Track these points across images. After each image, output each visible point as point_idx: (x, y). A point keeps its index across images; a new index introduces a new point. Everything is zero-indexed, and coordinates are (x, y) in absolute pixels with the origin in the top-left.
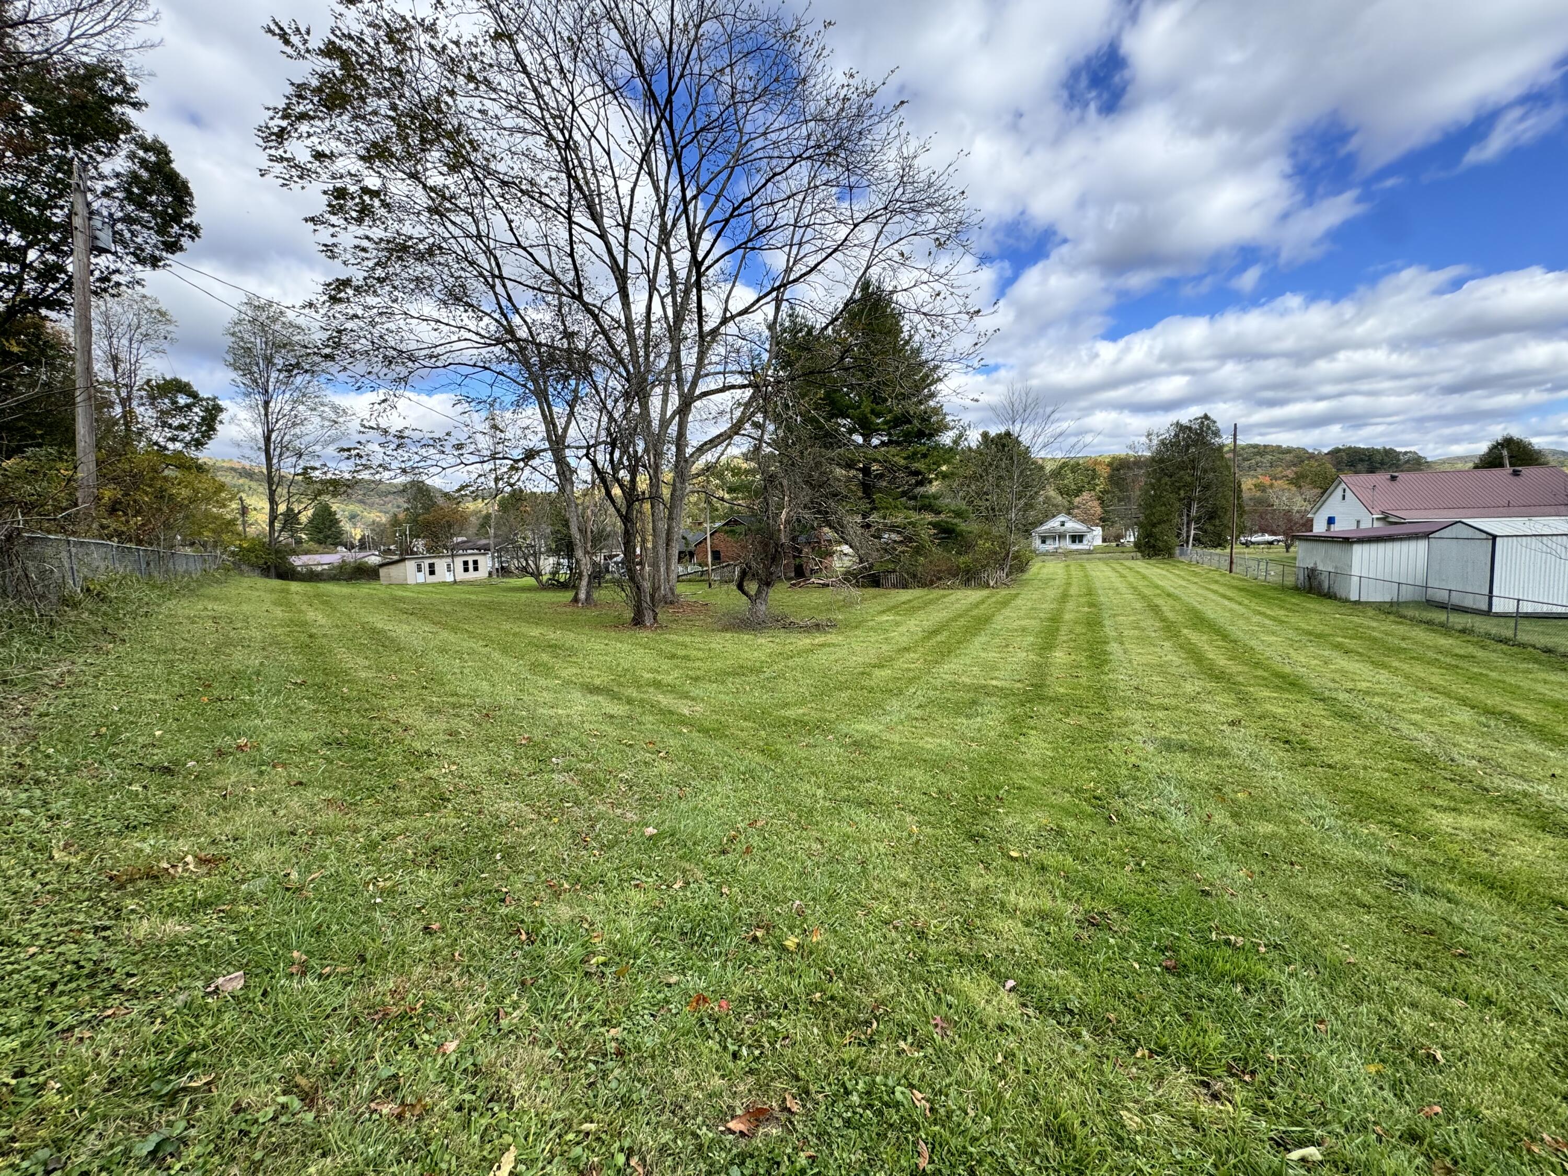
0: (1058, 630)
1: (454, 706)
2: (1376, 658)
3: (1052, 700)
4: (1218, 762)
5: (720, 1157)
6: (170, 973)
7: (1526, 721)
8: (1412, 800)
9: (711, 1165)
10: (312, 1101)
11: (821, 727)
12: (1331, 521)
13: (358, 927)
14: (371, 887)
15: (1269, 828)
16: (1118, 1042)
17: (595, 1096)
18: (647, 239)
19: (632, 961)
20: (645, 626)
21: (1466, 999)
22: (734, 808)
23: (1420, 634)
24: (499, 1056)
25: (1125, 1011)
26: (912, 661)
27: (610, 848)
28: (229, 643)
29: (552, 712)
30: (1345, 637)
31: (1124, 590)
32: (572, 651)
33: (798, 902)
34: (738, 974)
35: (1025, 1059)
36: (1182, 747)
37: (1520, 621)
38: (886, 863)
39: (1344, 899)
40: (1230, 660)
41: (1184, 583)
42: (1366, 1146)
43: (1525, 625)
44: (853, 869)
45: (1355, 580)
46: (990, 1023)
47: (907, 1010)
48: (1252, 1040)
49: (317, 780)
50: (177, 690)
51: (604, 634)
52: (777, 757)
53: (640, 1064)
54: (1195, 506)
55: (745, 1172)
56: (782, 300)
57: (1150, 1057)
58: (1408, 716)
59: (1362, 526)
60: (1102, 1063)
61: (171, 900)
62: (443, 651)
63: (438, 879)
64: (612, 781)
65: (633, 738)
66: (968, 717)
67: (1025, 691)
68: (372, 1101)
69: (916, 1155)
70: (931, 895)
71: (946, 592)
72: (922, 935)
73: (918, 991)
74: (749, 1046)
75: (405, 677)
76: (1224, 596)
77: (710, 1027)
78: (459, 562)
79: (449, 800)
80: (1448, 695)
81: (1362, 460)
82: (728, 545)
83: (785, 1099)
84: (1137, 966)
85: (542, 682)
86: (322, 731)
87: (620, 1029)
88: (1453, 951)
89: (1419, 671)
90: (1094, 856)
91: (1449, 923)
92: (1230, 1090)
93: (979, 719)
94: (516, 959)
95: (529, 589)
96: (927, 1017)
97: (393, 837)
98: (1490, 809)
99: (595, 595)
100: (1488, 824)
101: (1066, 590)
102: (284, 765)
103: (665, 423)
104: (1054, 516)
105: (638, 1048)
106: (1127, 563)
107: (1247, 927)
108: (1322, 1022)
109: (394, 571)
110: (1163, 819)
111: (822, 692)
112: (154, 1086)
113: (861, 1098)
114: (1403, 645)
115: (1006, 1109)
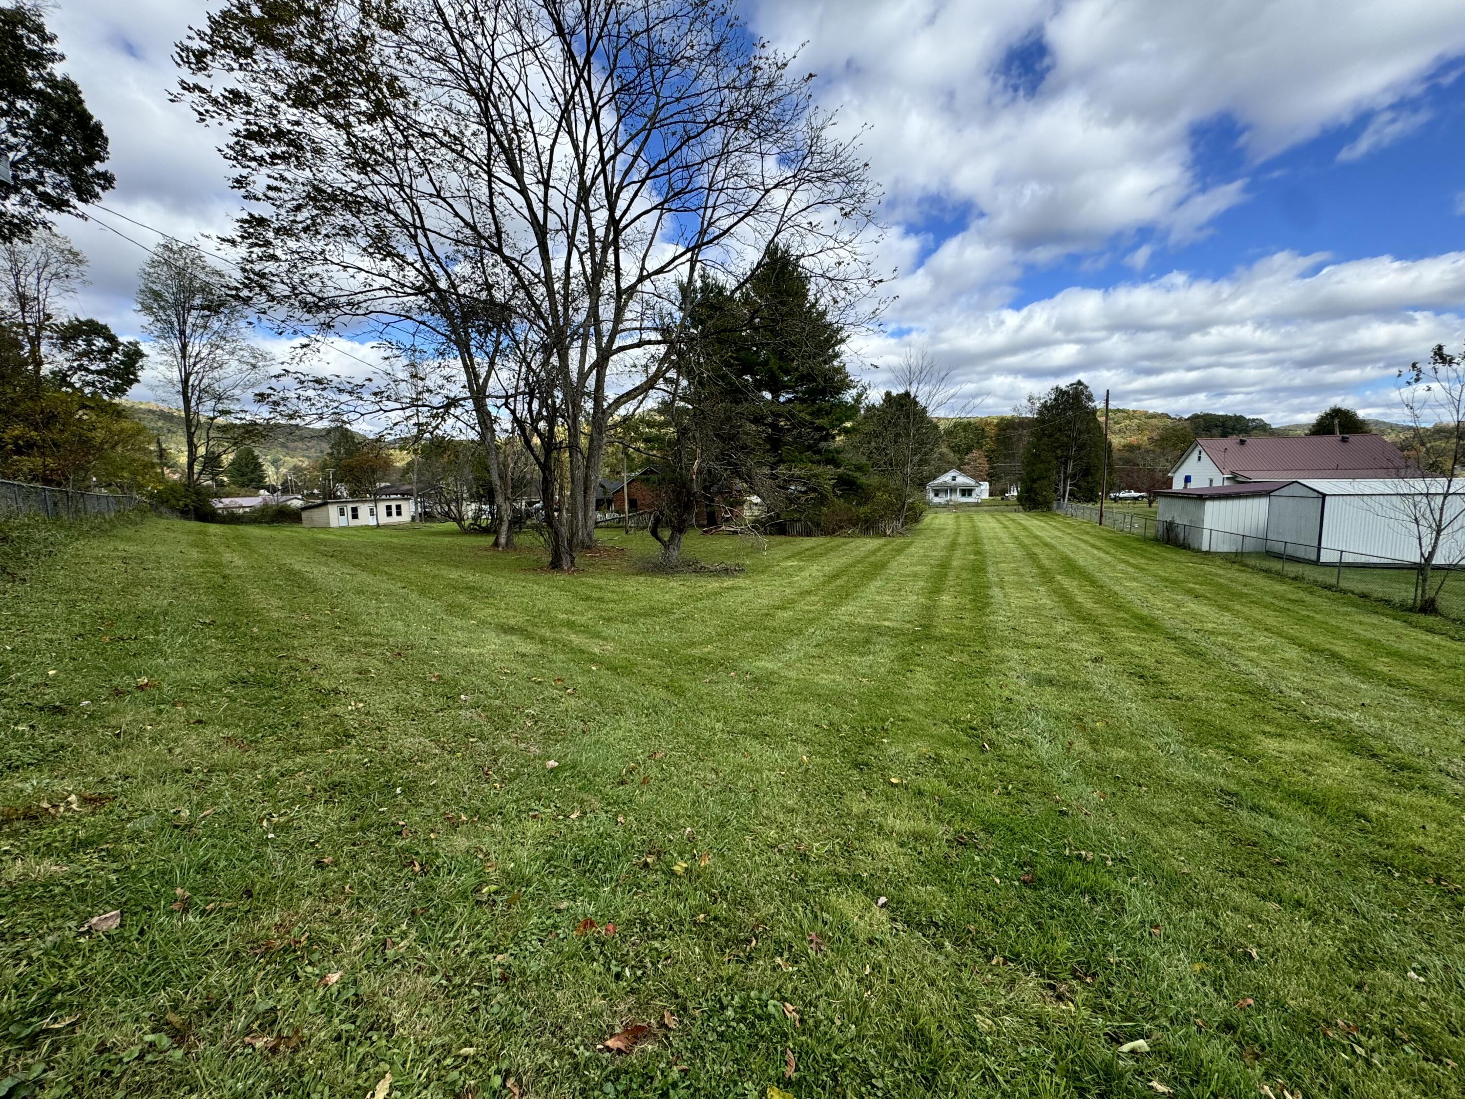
0: (946, 575)
1: (366, 645)
2: (1222, 601)
3: (938, 639)
4: (1081, 695)
5: (594, 1075)
6: (41, 914)
7: (1342, 657)
8: (1246, 728)
9: (586, 1083)
10: (183, 1038)
11: (724, 664)
12: (1188, 479)
13: (248, 863)
14: (265, 823)
15: (1123, 753)
16: (977, 951)
17: (477, 1021)
18: (566, 196)
19: (524, 889)
20: (562, 569)
21: (1280, 902)
22: (635, 741)
23: (1260, 581)
24: (383, 985)
25: (984, 922)
26: (813, 604)
27: (511, 780)
28: (136, 582)
29: (465, 651)
30: (1195, 583)
31: (1007, 540)
32: (489, 594)
33: (689, 829)
34: (627, 897)
35: (891, 970)
36: (1051, 682)
37: (1342, 570)
38: (776, 791)
39: (1182, 816)
40: (1096, 603)
41: (1059, 534)
42: (1187, 1037)
43: (1347, 573)
44: (745, 797)
45: (1206, 533)
46: (861, 938)
47: (785, 928)
48: (1095, 945)
49: (218, 717)
50: (76, 630)
51: (522, 577)
52: (680, 693)
53: (523, 988)
54: (1071, 464)
55: (619, 1088)
56: (697, 261)
57: (1004, 964)
58: (1245, 653)
59: (1214, 485)
60: (961, 971)
61: (49, 840)
62: (360, 592)
63: (335, 815)
64: (518, 717)
65: (543, 675)
66: (862, 655)
67: (915, 631)
68: (248, 1035)
69: (783, 1064)
70: (816, 820)
71: (847, 540)
72: (804, 857)
73: (796, 909)
74: (633, 967)
75: (318, 618)
76: (1093, 546)
77: (596, 950)
78: (382, 507)
79: (353, 736)
80: (1280, 634)
81: (1217, 426)
82: (644, 494)
83: (663, 1016)
84: (998, 881)
85: (457, 622)
86: (230, 670)
87: (506, 955)
88: (1272, 860)
89: (1257, 613)
90: (967, 781)
91: (1270, 836)
92: (1073, 992)
93: (871, 657)
94: (408, 890)
95: (451, 534)
96: (803, 934)
97: (292, 773)
98: (1309, 734)
99: (516, 539)
100: (1307, 748)
101: (955, 540)
102: (185, 704)
103: (583, 376)
104: (946, 471)
105: (523, 973)
106: (1010, 515)
107: (1097, 843)
108: (1157, 927)
109: (316, 514)
110: (1030, 747)
111: (726, 633)
112: (13, 1029)
113: (736, 1012)
114: (1245, 591)
115: (870, 1017)
